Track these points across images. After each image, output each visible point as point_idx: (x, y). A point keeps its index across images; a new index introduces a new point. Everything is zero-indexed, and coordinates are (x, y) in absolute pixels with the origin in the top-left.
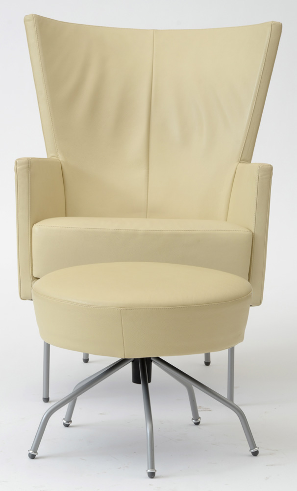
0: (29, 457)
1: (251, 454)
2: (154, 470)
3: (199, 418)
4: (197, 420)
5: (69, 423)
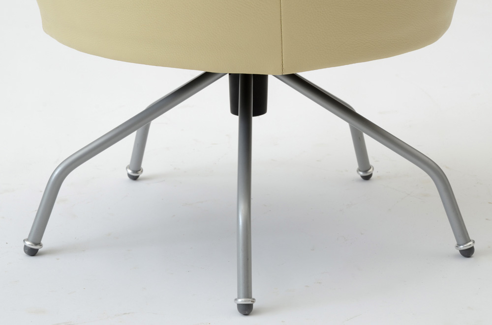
0: (25, 252)
2: (250, 300)
3: (370, 168)
4: (366, 171)
5: (138, 173)
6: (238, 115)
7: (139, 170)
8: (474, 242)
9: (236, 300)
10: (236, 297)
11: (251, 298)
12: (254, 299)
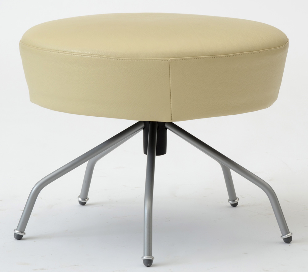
0: (15, 237)
1: (283, 240)
2: (151, 257)
3: (237, 198)
4: (234, 201)
5: (85, 200)
6: (147, 154)
7: (87, 199)
8: (292, 234)
9: (142, 257)
10: (143, 256)
11: (151, 256)
12: (153, 257)
